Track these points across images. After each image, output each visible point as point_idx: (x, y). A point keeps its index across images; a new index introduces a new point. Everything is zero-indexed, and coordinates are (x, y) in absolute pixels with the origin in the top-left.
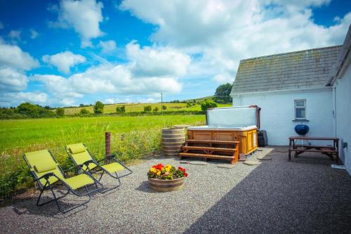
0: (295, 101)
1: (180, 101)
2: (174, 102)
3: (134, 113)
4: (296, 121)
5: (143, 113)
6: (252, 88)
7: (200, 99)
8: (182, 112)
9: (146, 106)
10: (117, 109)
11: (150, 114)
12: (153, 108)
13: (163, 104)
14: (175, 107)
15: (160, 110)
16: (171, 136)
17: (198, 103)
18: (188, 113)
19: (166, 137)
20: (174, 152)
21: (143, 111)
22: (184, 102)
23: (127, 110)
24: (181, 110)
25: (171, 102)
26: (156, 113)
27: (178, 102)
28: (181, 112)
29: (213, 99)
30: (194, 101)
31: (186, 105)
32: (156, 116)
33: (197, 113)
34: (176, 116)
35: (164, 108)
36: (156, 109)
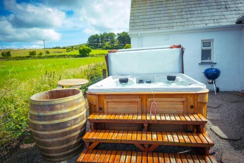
0: (202, 41)
1: (61, 47)
2: (56, 48)
3: (19, 57)
4: (202, 63)
5: (28, 57)
6: (153, 26)
7: (77, 46)
8: (64, 56)
9: (31, 51)
10: (3, 54)
11: (35, 58)
12: (38, 53)
13: (46, 50)
14: (57, 52)
15: (44, 55)
16: (53, 117)
17: (75, 49)
18: (69, 56)
19: (40, 118)
20: (64, 150)
21: (29, 55)
22: (64, 48)
23: (13, 55)
24: (62, 54)
25: (53, 48)
26: (40, 57)
27: (59, 48)
28: (62, 56)
29: (86, 45)
30: (72, 47)
31: (66, 50)
32: (40, 60)
33: (76, 56)
34: (58, 59)
35: (48, 52)
36: (41, 54)
